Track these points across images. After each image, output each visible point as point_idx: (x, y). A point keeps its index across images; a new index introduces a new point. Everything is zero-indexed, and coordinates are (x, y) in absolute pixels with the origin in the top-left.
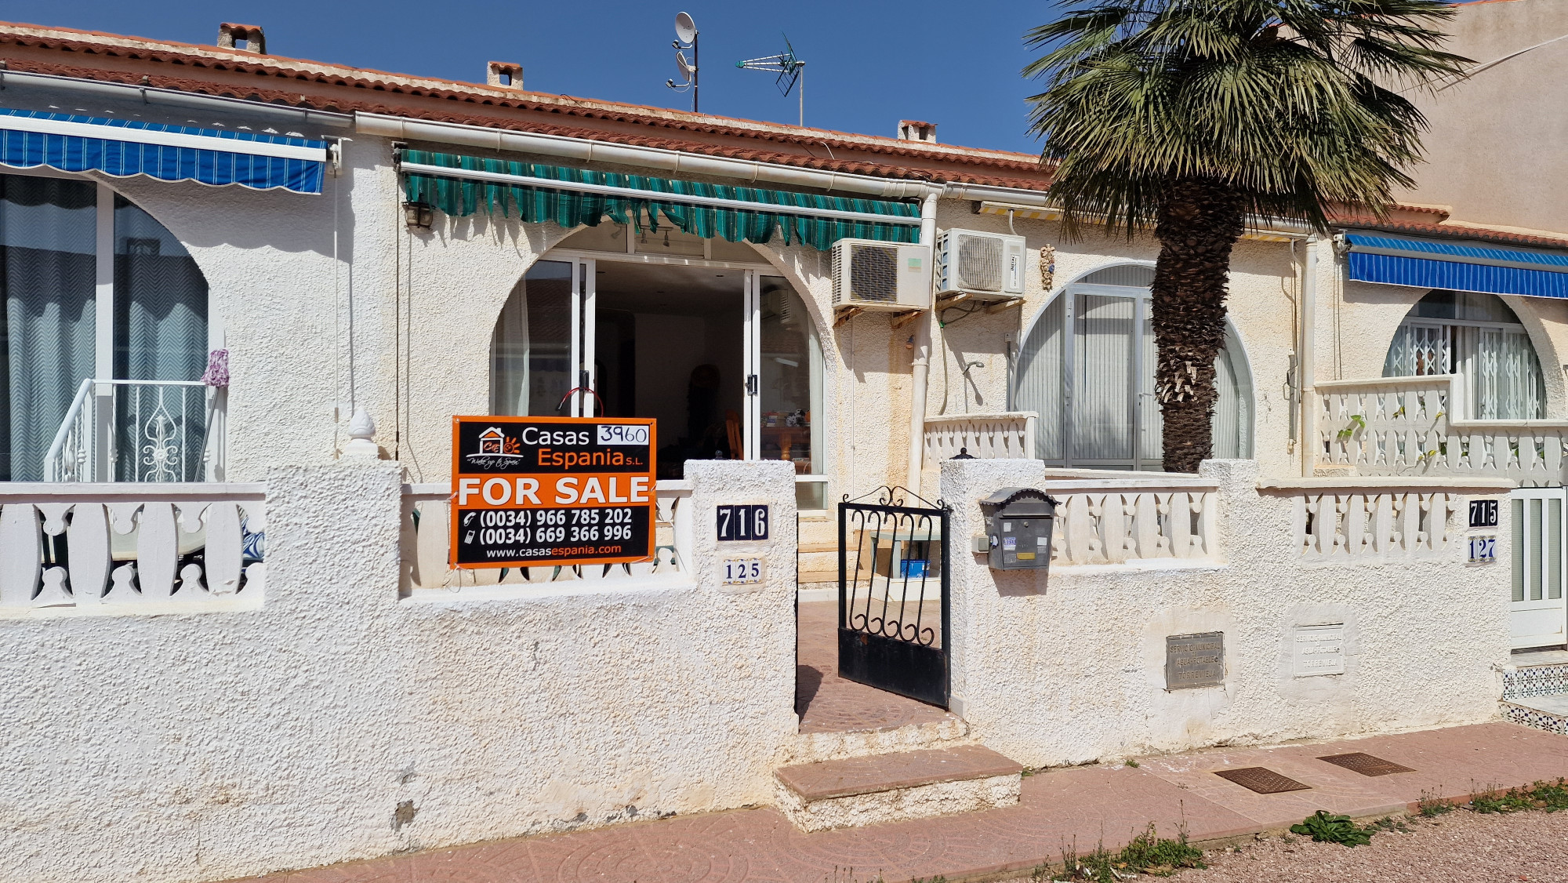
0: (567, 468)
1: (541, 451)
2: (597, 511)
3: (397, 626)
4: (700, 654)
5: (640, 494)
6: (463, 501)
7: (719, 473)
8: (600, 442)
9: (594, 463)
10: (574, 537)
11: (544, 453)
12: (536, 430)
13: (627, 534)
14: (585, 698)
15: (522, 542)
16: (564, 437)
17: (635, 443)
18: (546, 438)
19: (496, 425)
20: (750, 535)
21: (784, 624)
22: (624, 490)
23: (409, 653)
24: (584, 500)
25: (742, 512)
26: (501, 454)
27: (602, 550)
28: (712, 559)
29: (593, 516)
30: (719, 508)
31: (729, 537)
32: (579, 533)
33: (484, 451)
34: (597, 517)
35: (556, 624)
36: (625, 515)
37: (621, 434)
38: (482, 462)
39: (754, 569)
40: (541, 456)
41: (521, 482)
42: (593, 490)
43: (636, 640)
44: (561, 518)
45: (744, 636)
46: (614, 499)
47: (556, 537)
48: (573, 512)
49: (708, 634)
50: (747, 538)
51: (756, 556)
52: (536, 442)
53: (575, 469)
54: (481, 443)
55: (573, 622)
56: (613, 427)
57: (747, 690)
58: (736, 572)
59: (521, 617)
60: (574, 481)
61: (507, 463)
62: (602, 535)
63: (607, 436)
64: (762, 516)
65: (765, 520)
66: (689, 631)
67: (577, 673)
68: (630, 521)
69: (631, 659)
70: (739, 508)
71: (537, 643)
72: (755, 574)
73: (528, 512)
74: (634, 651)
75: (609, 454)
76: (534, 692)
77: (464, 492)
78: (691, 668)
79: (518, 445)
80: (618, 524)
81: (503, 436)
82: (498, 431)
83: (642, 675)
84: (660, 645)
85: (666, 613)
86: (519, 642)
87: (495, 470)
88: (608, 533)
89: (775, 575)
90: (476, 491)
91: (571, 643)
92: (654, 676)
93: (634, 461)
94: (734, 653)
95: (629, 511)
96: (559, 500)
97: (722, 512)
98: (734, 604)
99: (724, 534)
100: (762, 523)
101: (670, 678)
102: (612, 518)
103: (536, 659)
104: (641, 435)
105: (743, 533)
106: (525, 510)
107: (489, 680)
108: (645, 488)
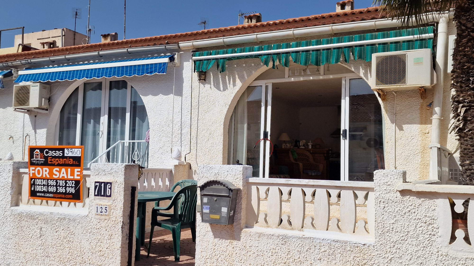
0: (56, 164)
1: (49, 158)
2: (64, 181)
3: (9, 216)
4: (88, 242)
5: (78, 175)
6: (31, 175)
7: (97, 168)
8: (66, 155)
9: (64, 163)
10: (58, 190)
11: (50, 159)
12: (47, 150)
13: (73, 191)
14: (53, 251)
15: (45, 191)
16: (55, 153)
17: (76, 155)
18: (51, 153)
19: (38, 149)
20: (105, 195)
21: (117, 235)
22: (72, 174)
23: (12, 225)
24: (61, 177)
25: (103, 185)
26: (39, 159)
27: (67, 196)
28: (93, 203)
29: (63, 183)
30: (96, 182)
31: (98, 195)
32: (60, 189)
33: (35, 158)
34: (64, 183)
35: (46, 222)
36: (73, 183)
37: (72, 152)
38: (35, 162)
39: (106, 209)
40: (49, 160)
41: (44, 169)
42: (63, 173)
43: (68, 232)
44: (54, 183)
45: (102, 238)
46: (70, 177)
47: (54, 190)
48: (58, 181)
49: (90, 234)
50: (104, 196)
51: (107, 204)
52: (47, 155)
53: (59, 165)
54: (34, 155)
55: (51, 222)
56: (70, 149)
57: (102, 261)
58: (99, 210)
59: (37, 218)
60: (58, 169)
61: (41, 162)
62: (66, 191)
63: (68, 153)
64: (110, 187)
65: (110, 188)
66: (84, 232)
67: (51, 241)
68: (74, 186)
69: (66, 239)
70: (102, 183)
71: (41, 228)
72: (106, 212)
73: (46, 180)
74: (68, 236)
75: (68, 160)
76: (40, 246)
77: (32, 172)
78: (84, 247)
79: (43, 156)
80: (70, 187)
81: (39, 152)
82: (38, 151)
83: (69, 247)
84: (75, 236)
85: (78, 224)
86: (37, 226)
87: (38, 165)
88: (68, 190)
89: (114, 213)
90: (34, 172)
91: (50, 230)
92: (73, 248)
93: (76, 162)
94: (99, 244)
95: (74, 182)
96: (54, 176)
97: (96, 184)
98: (99, 223)
99: (96, 194)
100: (109, 190)
101: (77, 250)
102: (69, 184)
103: (40, 234)
104: (78, 152)
105: (102, 194)
106: (46, 179)
107: (29, 239)
108: (79, 173)
